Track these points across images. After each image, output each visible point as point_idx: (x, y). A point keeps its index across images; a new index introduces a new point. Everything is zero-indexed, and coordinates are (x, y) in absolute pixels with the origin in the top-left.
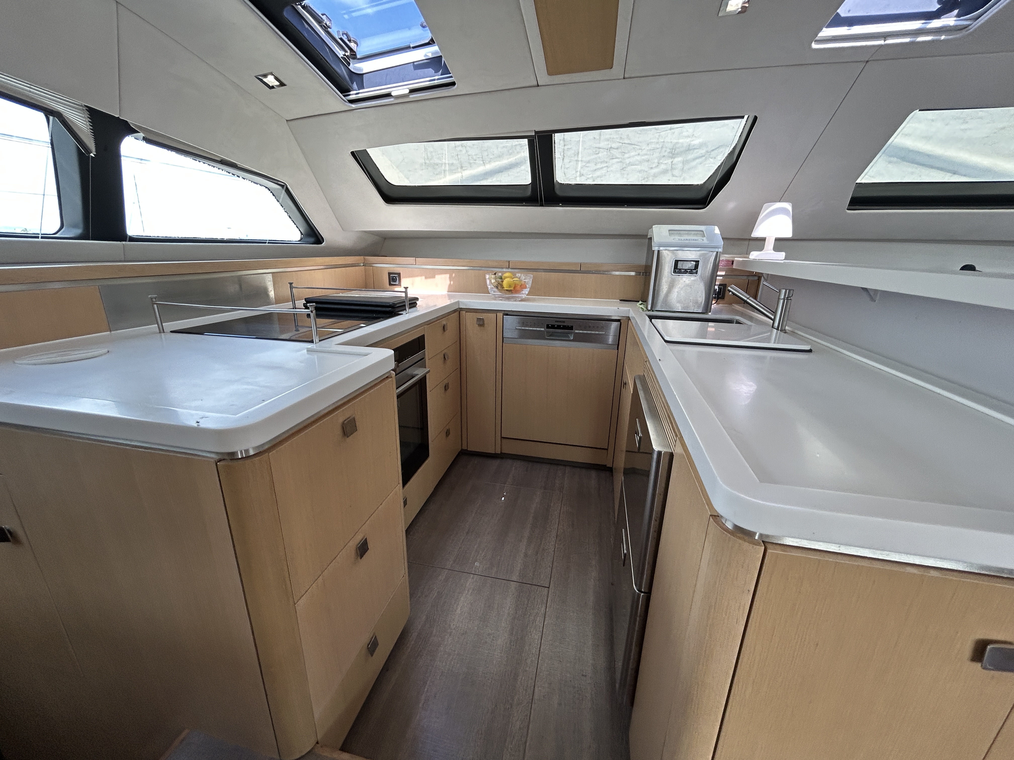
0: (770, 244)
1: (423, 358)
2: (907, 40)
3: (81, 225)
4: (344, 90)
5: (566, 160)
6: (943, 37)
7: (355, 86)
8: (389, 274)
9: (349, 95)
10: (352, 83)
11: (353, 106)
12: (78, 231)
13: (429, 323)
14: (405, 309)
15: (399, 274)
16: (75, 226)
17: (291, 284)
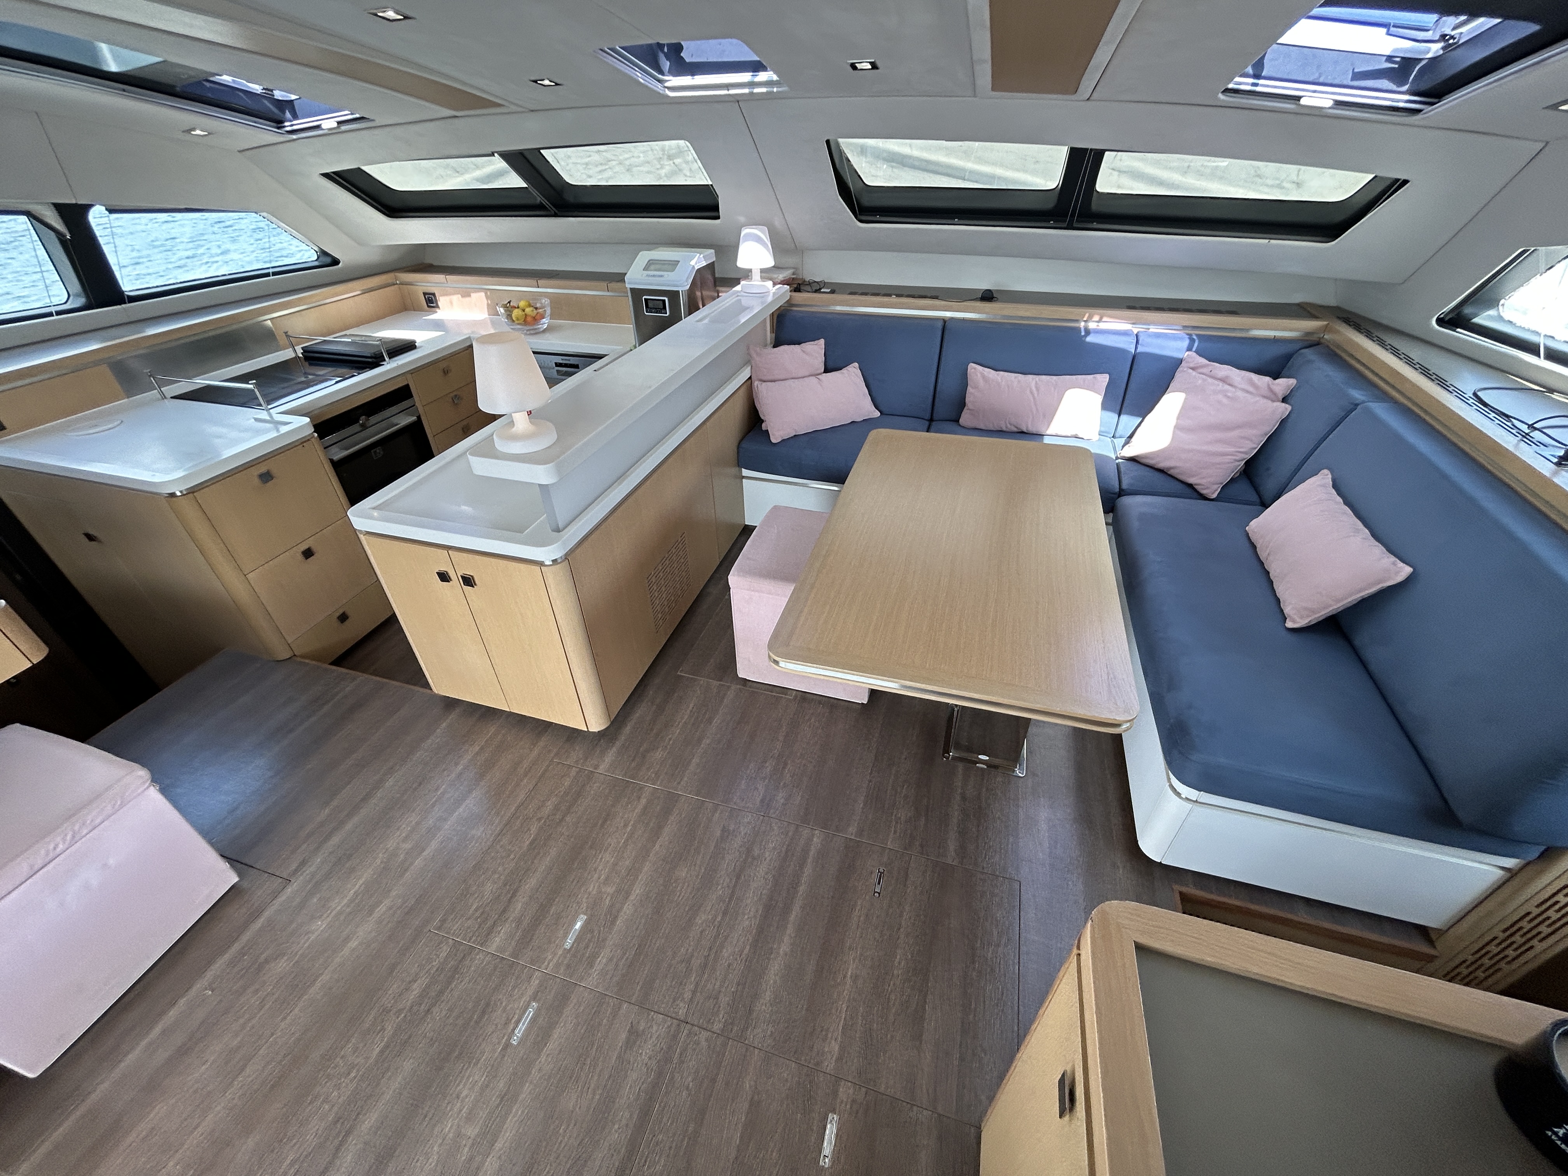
0: (756, 275)
1: (414, 405)
2: (746, 91)
3: (83, 294)
4: (279, 123)
5: (563, 163)
6: (775, 90)
7: (288, 115)
8: (425, 294)
9: (284, 127)
10: (284, 113)
11: (294, 137)
12: (81, 301)
13: (412, 372)
14: (384, 360)
15: (434, 294)
16: (77, 295)
17: (286, 333)
